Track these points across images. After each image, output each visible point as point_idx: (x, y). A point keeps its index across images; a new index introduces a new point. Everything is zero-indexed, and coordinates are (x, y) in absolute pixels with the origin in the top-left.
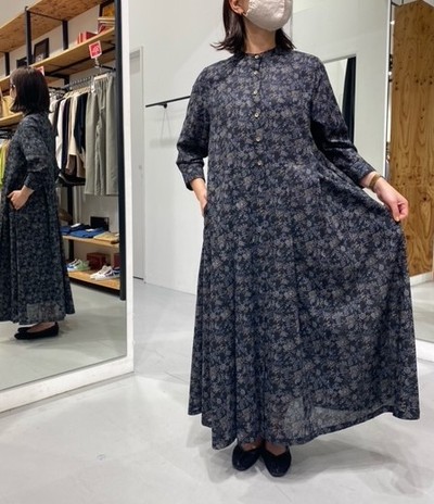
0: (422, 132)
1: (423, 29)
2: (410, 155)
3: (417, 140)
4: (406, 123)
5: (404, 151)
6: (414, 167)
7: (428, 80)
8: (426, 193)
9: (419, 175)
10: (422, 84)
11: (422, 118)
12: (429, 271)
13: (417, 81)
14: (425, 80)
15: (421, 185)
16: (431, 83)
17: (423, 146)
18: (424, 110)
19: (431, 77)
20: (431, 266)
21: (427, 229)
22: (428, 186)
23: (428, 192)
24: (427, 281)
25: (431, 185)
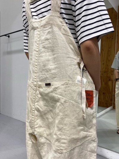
0: (109, 56)
2: (105, 64)
3: (108, 59)
5: (103, 63)
6: (106, 68)
8: (110, 78)
9: (108, 71)
10: (109, 39)
11: (109, 51)
12: (111, 106)
13: (108, 38)
14: (110, 38)
15: (109, 75)
16: (112, 39)
17: (109, 61)
18: (110, 48)
19: (112, 36)
20: (112, 104)
21: (111, 91)
22: (111, 75)
23: (111, 78)
24: (111, 110)
25: (112, 75)
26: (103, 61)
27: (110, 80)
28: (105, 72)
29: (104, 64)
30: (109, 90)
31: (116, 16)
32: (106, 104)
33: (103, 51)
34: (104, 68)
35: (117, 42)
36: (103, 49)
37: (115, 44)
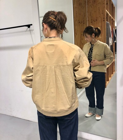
0: (82, 39)
1: (80, 4)
3: (81, 42)
4: (77, 36)
7: (83, 22)
13: (79, 22)
16: (84, 23)
19: (84, 21)
31: (86, 2)
33: (77, 34)
36: (76, 33)
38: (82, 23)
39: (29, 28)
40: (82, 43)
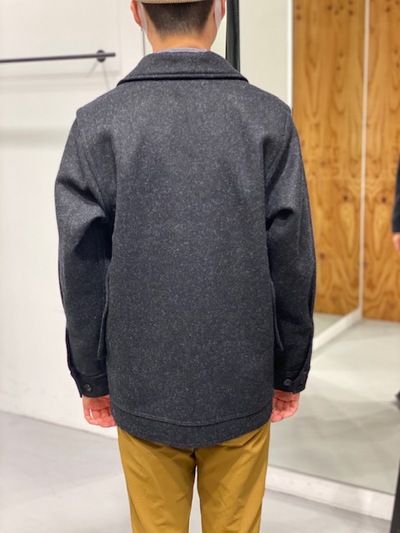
0: (340, 91)
2: (322, 128)
3: (332, 103)
4: (315, 75)
5: (314, 121)
6: (327, 148)
7: (347, 7)
8: (346, 190)
9: (336, 161)
10: (337, 13)
11: (338, 69)
12: (355, 307)
13: (330, 8)
14: (342, 8)
15: (340, 178)
16: (351, 13)
17: (341, 113)
18: (341, 55)
19: (351, 3)
20: (357, 299)
21: (350, 244)
22: (349, 178)
23: (350, 187)
24: (354, 325)
25: (354, 176)
26: (315, 114)
27: (346, 198)
28: (323, 164)
29: (317, 125)
30: (346, 240)
32: (334, 300)
33: (314, 65)
34: (317, 146)
35: (372, 30)
36: (311, 60)
37: (362, 39)
38: (344, 13)
39: (100, 64)
40: (340, 106)
